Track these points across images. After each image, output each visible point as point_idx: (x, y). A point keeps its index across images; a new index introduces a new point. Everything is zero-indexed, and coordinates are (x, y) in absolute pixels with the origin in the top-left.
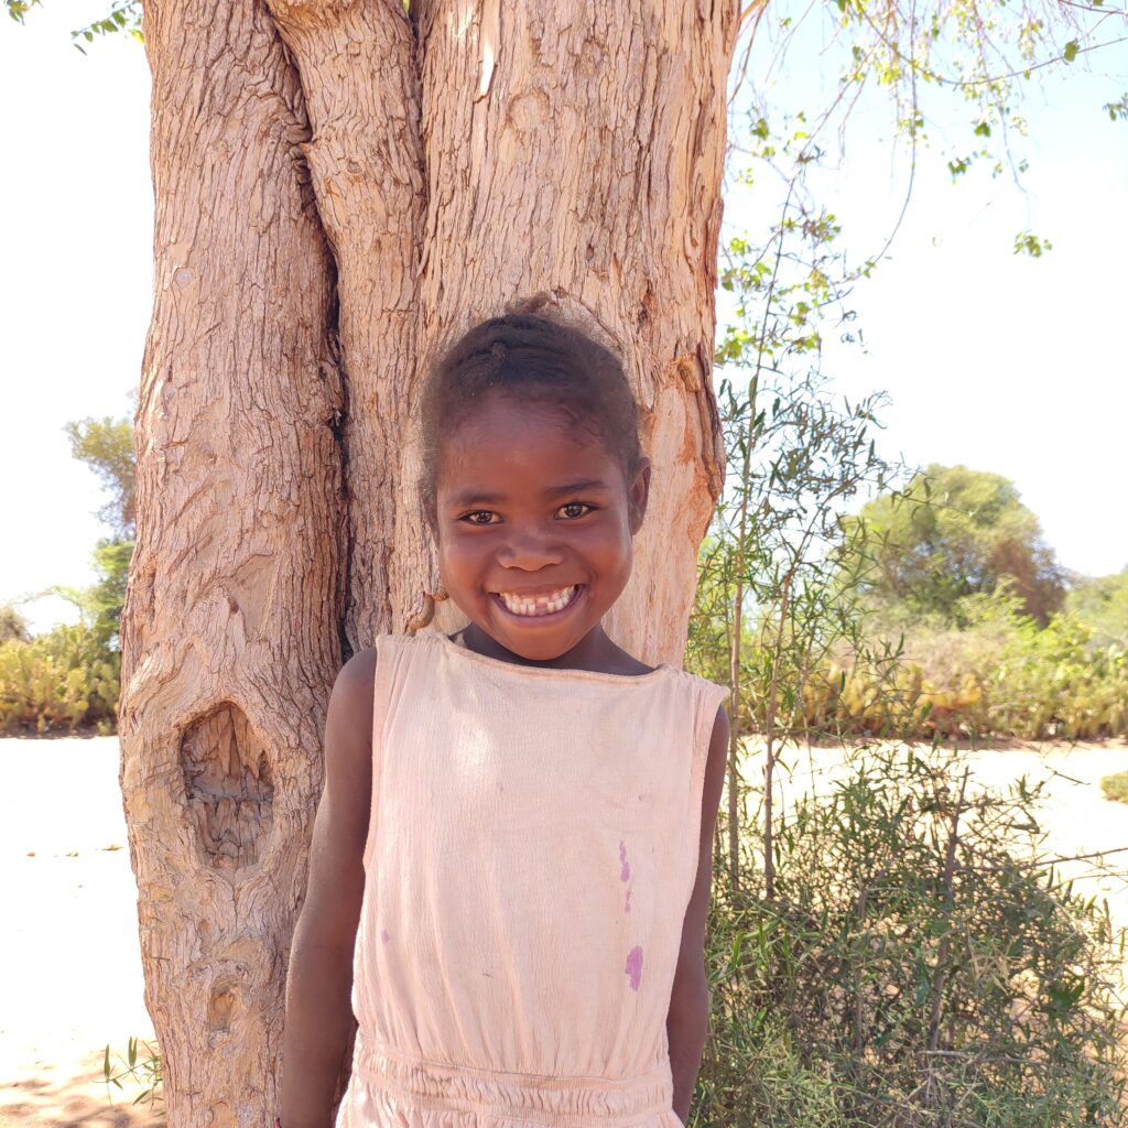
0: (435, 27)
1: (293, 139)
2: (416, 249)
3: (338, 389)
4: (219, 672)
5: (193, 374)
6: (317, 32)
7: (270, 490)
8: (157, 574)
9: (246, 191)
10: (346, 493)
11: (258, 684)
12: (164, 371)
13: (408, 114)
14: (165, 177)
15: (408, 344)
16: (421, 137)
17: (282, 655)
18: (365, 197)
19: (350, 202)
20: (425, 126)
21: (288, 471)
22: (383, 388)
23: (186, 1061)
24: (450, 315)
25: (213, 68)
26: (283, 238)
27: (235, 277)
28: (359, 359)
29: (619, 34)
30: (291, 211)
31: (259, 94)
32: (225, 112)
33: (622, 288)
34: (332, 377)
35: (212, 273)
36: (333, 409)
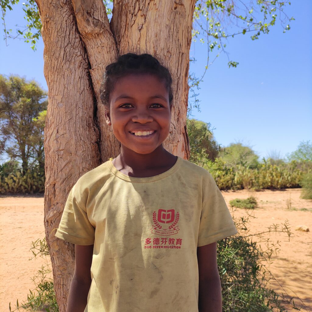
0: (122, 40)
1: (86, 67)
3: (99, 134)
5: (65, 132)
6: (93, 39)
7: (86, 162)
8: (56, 185)
9: (76, 82)
10: (101, 160)
12: (55, 131)
14: (53, 77)
21: (89, 156)
22: (110, 134)
25: (66, 48)
26: (85, 95)
27: (75, 105)
28: (105, 126)
29: (174, 50)
30: (87, 87)
31: (78, 55)
32: (69, 60)
33: (175, 113)
34: (97, 130)
35: (69, 104)
36: (97, 139)
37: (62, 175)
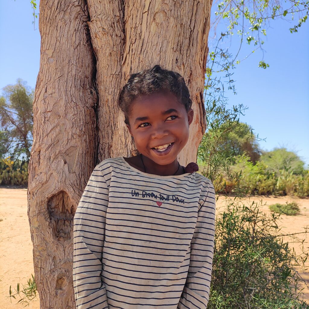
1: (84, 20)
2: (121, 56)
3: (96, 97)
4: (61, 182)
5: (54, 91)
7: (77, 127)
8: (41, 151)
9: (71, 35)
10: (97, 128)
11: (72, 186)
12: (44, 91)
13: (120, 15)
14: (45, 29)
15: (118, 85)
16: (124, 22)
17: (79, 177)
18: (107, 39)
19: (102, 41)
20: (125, 19)
21: (82, 121)
22: (110, 98)
23: (49, 298)
26: (81, 50)
27: (67, 61)
28: (103, 88)
30: (84, 42)
31: (75, 5)
32: (64, 10)
33: (185, 72)
34: (94, 93)
35: (60, 60)
36: (94, 103)
37: (47, 141)
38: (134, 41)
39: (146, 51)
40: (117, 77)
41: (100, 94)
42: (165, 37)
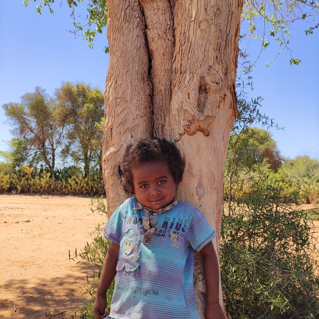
0: (177, 3)
1: (143, 28)
2: (172, 56)
3: (152, 88)
5: (122, 82)
6: (150, 3)
7: (139, 110)
8: (113, 128)
9: (134, 40)
10: (153, 113)
12: (114, 82)
13: (171, 24)
14: (114, 35)
16: (174, 29)
18: (161, 43)
19: (158, 44)
20: (175, 27)
21: (143, 106)
22: (162, 88)
24: (184, 71)
25: (126, 10)
27: (132, 60)
28: (157, 81)
29: (224, 8)
30: (143, 45)
31: (136, 17)
32: (129, 21)
33: (223, 67)
34: (151, 85)
35: (126, 59)
36: (150, 93)
37: (118, 120)
38: (183, 43)
39: (193, 51)
40: (169, 72)
41: (155, 85)
42: (208, 40)
